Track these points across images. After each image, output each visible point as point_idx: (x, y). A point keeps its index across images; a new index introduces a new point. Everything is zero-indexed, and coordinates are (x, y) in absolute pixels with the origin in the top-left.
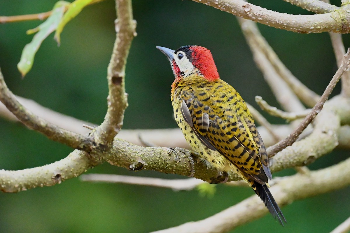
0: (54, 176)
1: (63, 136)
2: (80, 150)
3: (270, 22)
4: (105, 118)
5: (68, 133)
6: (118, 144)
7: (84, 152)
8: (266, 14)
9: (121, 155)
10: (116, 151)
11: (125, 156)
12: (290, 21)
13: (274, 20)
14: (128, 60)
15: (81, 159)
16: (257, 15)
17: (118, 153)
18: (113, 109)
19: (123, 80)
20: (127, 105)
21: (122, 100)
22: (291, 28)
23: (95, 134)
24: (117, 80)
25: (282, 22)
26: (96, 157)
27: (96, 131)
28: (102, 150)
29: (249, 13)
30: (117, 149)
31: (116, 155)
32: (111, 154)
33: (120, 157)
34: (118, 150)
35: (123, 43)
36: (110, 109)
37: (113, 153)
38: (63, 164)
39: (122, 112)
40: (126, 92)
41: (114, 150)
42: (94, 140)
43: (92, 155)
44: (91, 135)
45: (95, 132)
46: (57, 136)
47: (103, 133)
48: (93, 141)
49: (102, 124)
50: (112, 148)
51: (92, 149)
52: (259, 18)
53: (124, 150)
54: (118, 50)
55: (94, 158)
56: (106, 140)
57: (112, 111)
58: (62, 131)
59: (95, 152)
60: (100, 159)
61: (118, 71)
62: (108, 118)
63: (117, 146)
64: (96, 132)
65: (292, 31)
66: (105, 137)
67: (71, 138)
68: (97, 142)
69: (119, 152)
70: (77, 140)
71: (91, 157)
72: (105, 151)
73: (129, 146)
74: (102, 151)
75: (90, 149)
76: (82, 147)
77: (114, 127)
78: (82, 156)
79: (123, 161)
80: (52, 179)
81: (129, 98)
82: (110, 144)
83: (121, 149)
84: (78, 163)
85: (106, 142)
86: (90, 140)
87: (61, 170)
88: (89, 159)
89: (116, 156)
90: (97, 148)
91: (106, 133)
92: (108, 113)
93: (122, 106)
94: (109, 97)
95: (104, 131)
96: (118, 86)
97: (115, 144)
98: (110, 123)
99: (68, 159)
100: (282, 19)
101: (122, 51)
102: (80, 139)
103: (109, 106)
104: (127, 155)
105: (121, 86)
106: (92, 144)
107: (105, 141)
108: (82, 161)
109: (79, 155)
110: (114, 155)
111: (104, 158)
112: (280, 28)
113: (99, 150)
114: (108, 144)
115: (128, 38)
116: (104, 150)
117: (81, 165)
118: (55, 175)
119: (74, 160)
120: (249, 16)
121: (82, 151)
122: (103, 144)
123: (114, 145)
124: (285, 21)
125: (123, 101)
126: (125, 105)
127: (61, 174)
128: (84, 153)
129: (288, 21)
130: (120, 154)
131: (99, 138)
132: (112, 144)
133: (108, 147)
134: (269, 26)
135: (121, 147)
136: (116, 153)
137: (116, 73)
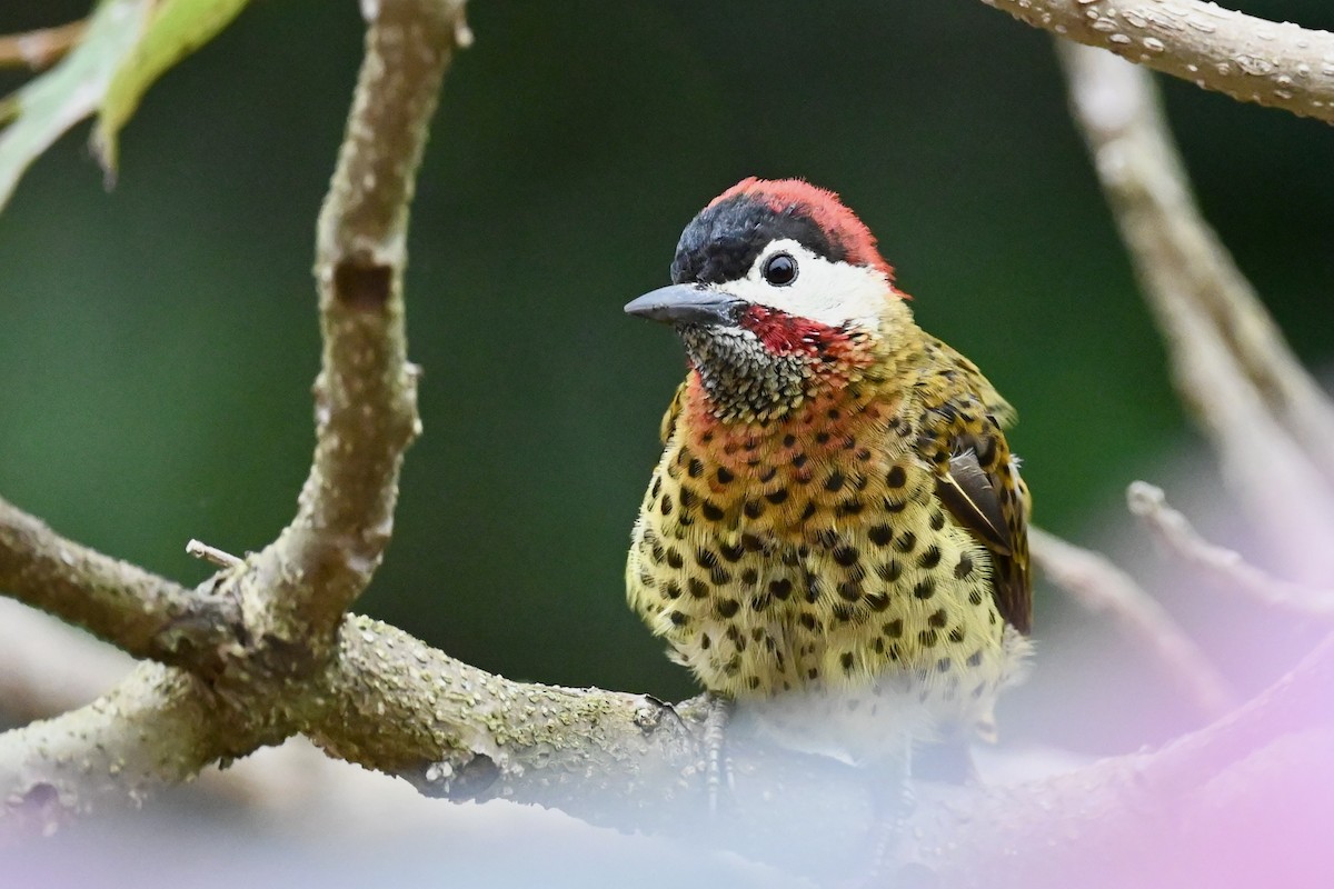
0: (17, 794)
1: (74, 579)
2: (161, 667)
3: (1207, 63)
4: (302, 498)
5: (99, 567)
6: (366, 646)
7: (187, 676)
8: (1187, 20)
9: (381, 708)
10: (356, 684)
11: (402, 713)
12: (1311, 65)
13: (1225, 53)
14: (421, 179)
15: (167, 714)
16: (1141, 24)
17: (367, 696)
18: (342, 445)
19: (397, 285)
20: (418, 426)
21: (391, 395)
22: (1317, 104)
23: (246, 582)
24: (361, 282)
25: (1267, 68)
26: (245, 706)
27: (256, 569)
28: (281, 669)
29: (1094, 8)
30: (361, 672)
31: (358, 704)
32: (327, 695)
33: (375, 715)
34: (367, 680)
35: (398, 79)
36: (327, 445)
37: (339, 690)
38: (72, 734)
39: (389, 465)
40: (412, 358)
41: (345, 677)
42: (240, 612)
43: (227, 695)
44: (224, 588)
45: (246, 573)
46: (43, 577)
47: (289, 578)
48: (235, 618)
49: (286, 531)
50: (333, 661)
51: (224, 658)
52: (1149, 42)
53: (400, 684)
54: (370, 117)
55: (234, 710)
56: (302, 618)
57: (336, 455)
58: (70, 552)
59: (244, 677)
60: (267, 718)
61: (368, 234)
62: (316, 494)
63: (362, 659)
64: (251, 575)
65: (1322, 116)
66: (298, 598)
67: (115, 592)
68: (257, 625)
69: (372, 690)
70: (149, 607)
71: (222, 704)
72: (297, 677)
73: (428, 666)
74: (279, 677)
75: (218, 659)
76: (173, 647)
77: (343, 542)
78: (171, 700)
79: (392, 742)
80: (11, 810)
81: (423, 386)
82: (321, 642)
83: (385, 677)
84: (151, 734)
85: (304, 626)
86: (218, 614)
87: (60, 766)
88: (208, 713)
89: (355, 711)
90: (251, 657)
91: (304, 580)
92: (314, 470)
93: (389, 428)
94: (322, 381)
95: (291, 571)
96: (369, 318)
97: (353, 646)
98: (322, 523)
99: (101, 712)
100: (1268, 52)
101: (391, 127)
102: (165, 603)
103: (320, 431)
104: (412, 711)
105: (387, 316)
106: (226, 636)
107: (295, 622)
108: (173, 722)
109: (157, 694)
110: (345, 705)
111: (288, 712)
112: (1256, 97)
113: (266, 667)
114: (314, 640)
115: (427, 56)
116: (289, 673)
117: (164, 744)
118: (27, 788)
119: (130, 719)
120: (1097, 26)
121: (172, 672)
122: (284, 636)
123: (345, 651)
124: (1284, 60)
125: (395, 405)
126: (408, 429)
127: (59, 783)
128: (182, 685)
129: (1299, 62)
130: (376, 702)
131: (268, 609)
132: (336, 639)
133: (310, 653)
134: (1201, 83)
135: (384, 666)
136: (356, 692)
137: (360, 243)
